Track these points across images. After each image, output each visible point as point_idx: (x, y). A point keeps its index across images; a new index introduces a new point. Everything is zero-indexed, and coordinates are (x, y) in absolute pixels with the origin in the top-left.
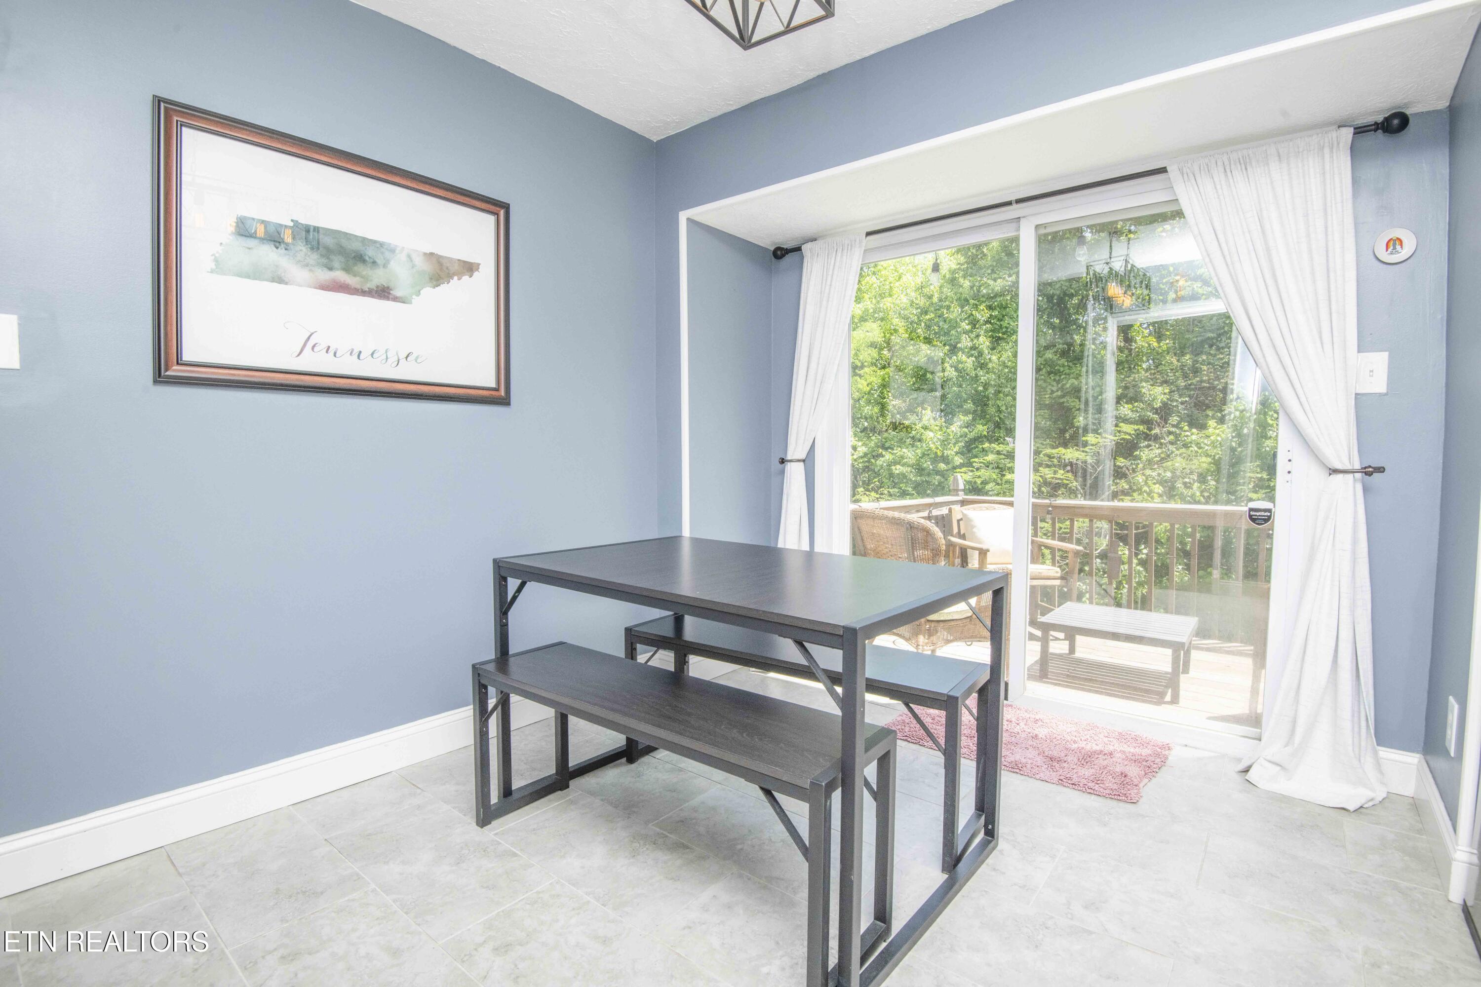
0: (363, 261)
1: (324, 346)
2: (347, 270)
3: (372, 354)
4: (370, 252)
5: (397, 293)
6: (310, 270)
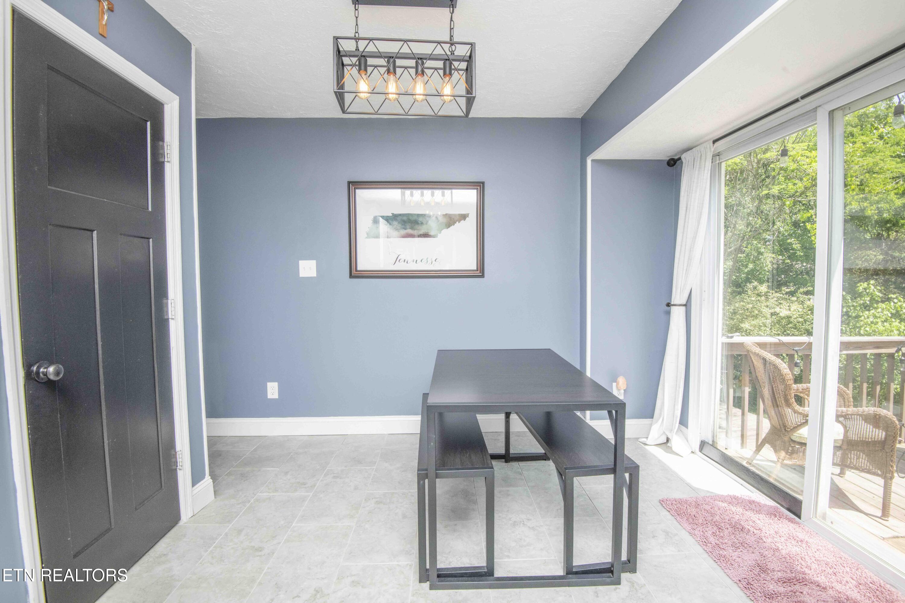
0: (418, 224)
1: (403, 260)
2: (412, 228)
3: (421, 261)
4: (420, 219)
5: (432, 233)
6: (398, 231)
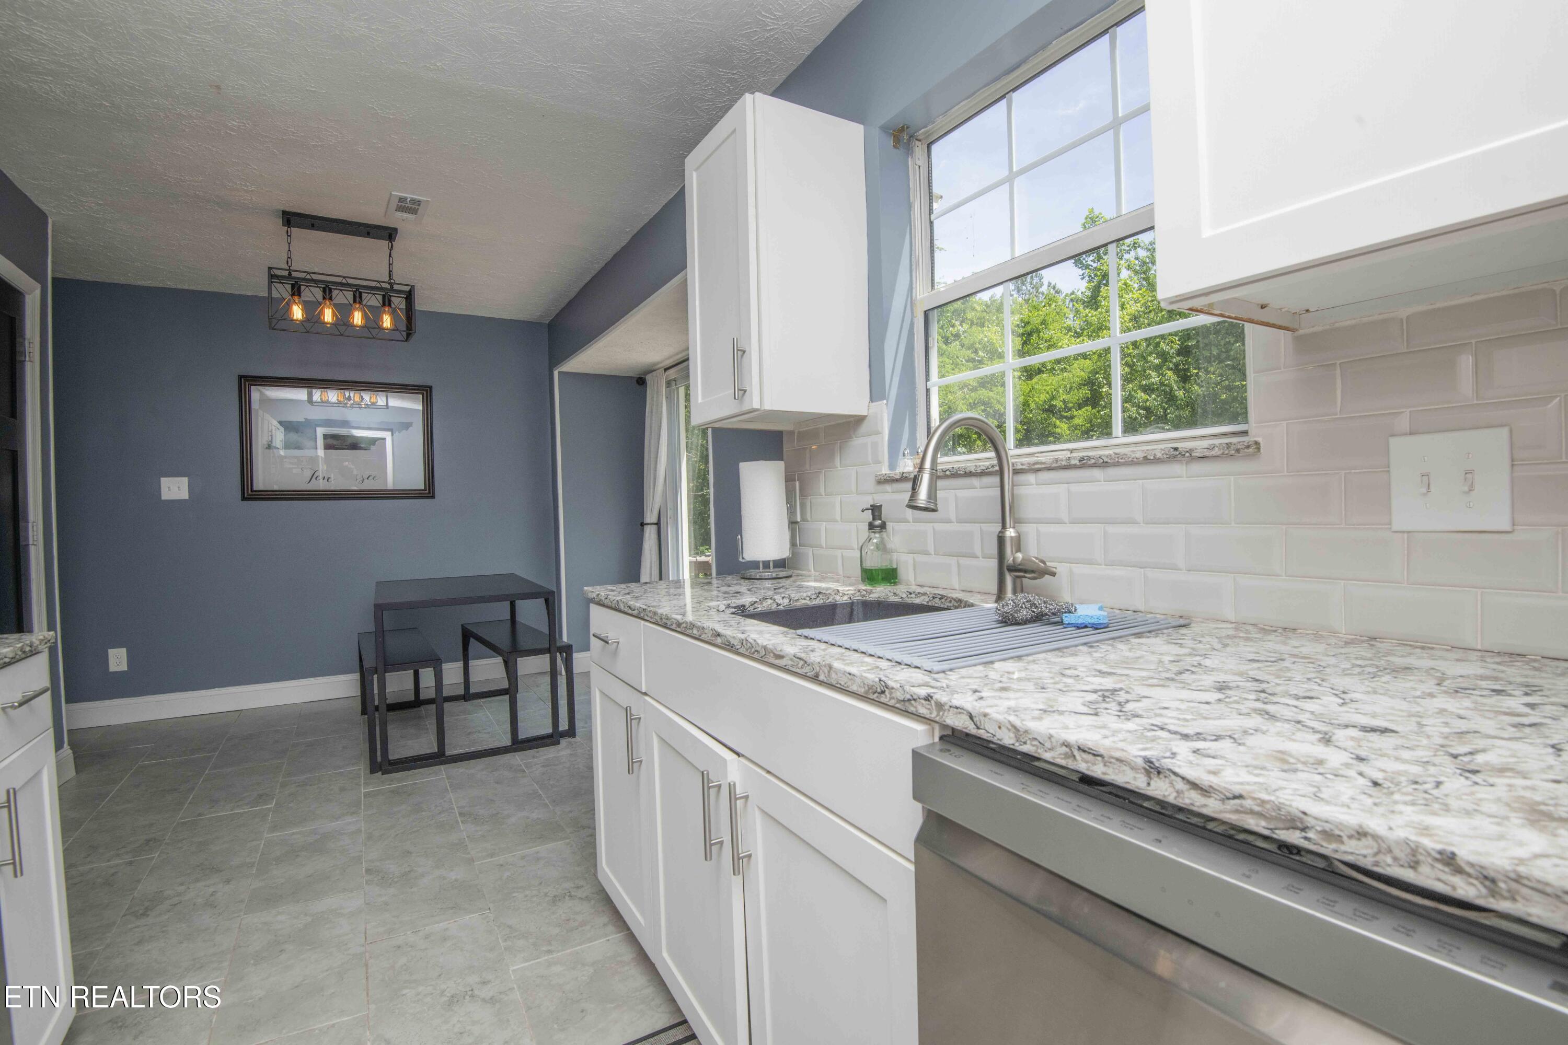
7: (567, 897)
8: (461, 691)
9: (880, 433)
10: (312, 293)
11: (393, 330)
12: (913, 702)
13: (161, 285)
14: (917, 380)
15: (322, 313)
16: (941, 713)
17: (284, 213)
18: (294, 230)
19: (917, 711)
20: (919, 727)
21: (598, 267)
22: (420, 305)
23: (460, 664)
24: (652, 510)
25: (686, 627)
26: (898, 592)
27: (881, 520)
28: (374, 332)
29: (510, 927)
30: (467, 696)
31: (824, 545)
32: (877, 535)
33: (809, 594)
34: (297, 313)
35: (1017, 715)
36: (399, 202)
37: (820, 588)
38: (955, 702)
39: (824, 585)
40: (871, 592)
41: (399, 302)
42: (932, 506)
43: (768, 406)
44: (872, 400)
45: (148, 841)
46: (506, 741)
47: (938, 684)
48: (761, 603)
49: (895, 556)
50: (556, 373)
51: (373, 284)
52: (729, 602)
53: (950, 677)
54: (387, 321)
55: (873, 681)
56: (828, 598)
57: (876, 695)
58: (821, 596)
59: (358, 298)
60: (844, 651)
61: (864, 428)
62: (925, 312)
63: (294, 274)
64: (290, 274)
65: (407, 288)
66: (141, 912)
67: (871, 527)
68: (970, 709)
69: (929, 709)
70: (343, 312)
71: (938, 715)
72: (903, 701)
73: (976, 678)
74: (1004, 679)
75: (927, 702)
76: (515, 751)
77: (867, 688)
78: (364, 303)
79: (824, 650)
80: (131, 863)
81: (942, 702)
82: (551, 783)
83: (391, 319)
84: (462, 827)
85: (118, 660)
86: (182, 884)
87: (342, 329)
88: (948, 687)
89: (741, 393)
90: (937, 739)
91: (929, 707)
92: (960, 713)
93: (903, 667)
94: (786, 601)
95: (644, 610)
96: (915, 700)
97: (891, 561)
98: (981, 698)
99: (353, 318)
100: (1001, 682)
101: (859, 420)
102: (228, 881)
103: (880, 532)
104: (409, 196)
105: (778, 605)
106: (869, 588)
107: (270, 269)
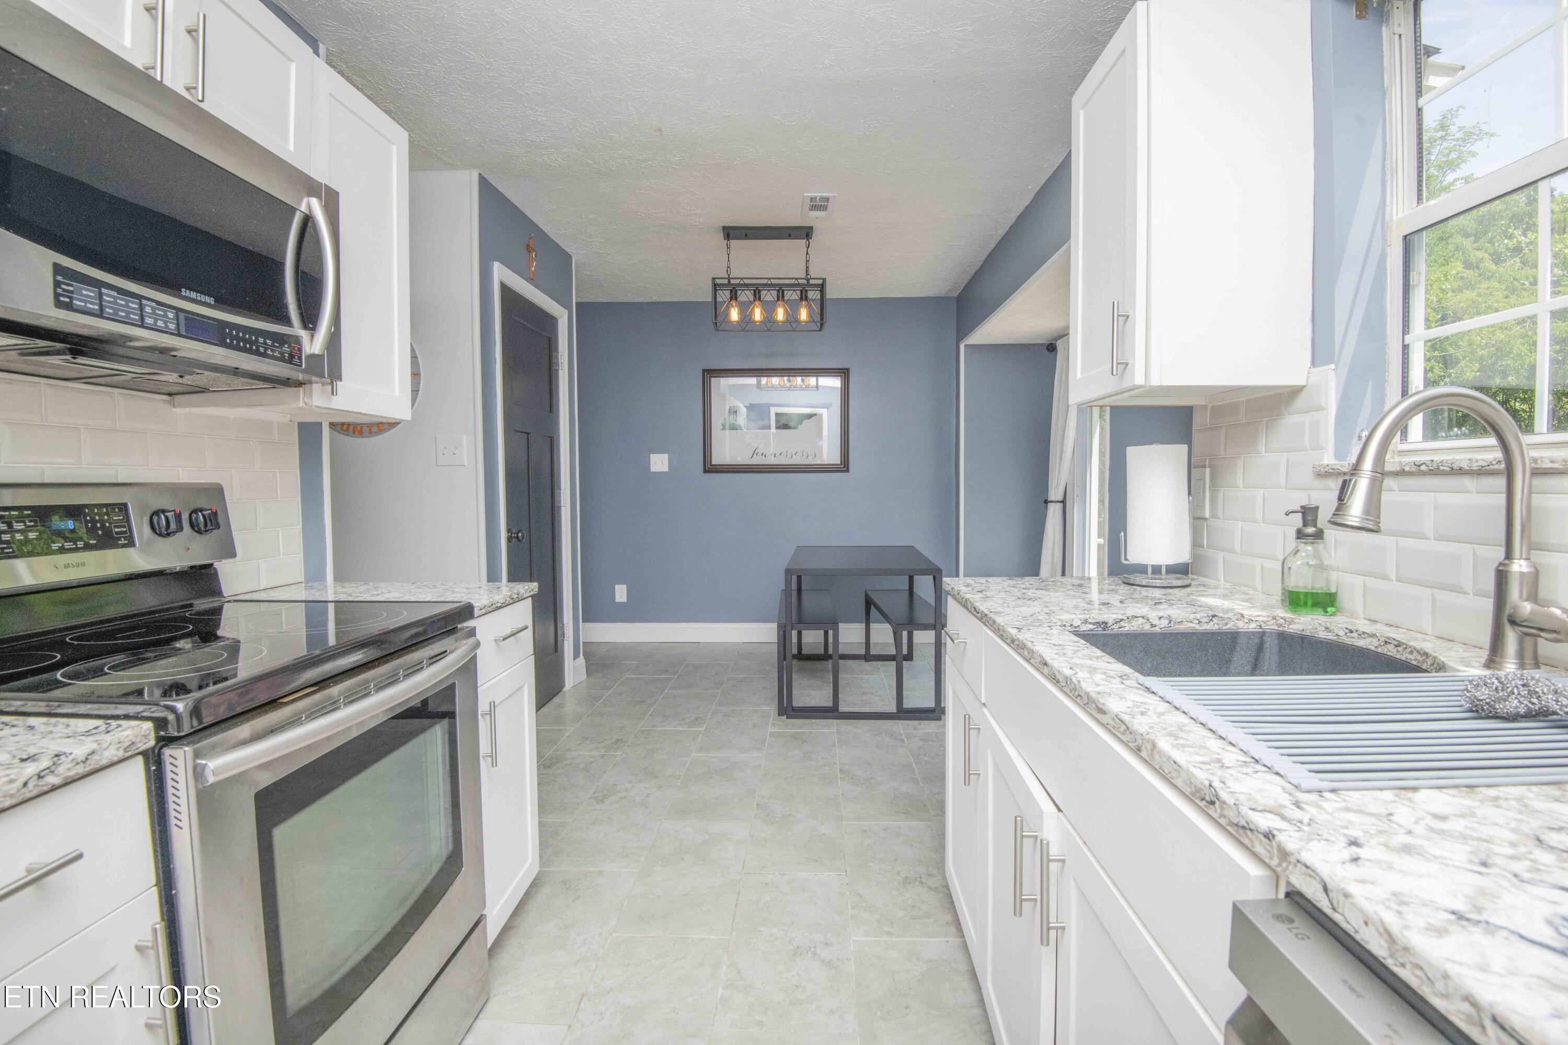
1: (760, 453)
3: (781, 454)
5: (792, 424)
7: (917, 883)
8: (863, 652)
9: (1323, 409)
10: (745, 296)
11: (811, 322)
12: (1249, 832)
13: (650, 301)
14: (1388, 334)
15: (752, 312)
16: (1285, 865)
17: (724, 228)
18: (733, 243)
19: (1253, 847)
20: (1253, 870)
21: (1001, 232)
22: (830, 294)
23: (863, 626)
24: (1057, 487)
25: (1018, 645)
26: (1332, 628)
27: (1315, 526)
28: (794, 325)
29: (859, 895)
30: (868, 657)
31: (1238, 549)
32: (1309, 548)
33: (1198, 616)
34: (734, 315)
35: (1399, 913)
36: (811, 201)
37: (1217, 607)
38: (1306, 857)
39: (1226, 604)
40: (1292, 622)
41: (813, 294)
42: (1370, 525)
43: (1155, 382)
44: (1314, 364)
45: (618, 740)
46: (891, 707)
47: (1297, 814)
48: (1130, 622)
49: (1334, 576)
50: (962, 347)
51: (792, 282)
52: (1087, 617)
53: (1325, 805)
54: (804, 315)
55: (1202, 784)
56: (1227, 624)
57: (1204, 803)
58: (1215, 620)
59: (781, 297)
60: (1189, 720)
61: (1300, 402)
62: (1405, 237)
63: (733, 281)
64: (729, 282)
65: (820, 282)
66: (600, 798)
67: (1300, 535)
68: (1326, 878)
69: (1268, 851)
70: (769, 310)
71: (1280, 865)
72: (1237, 825)
73: (1370, 814)
74: (1419, 829)
75: (1267, 841)
76: (899, 718)
77: (1193, 790)
78: (786, 298)
79: (1160, 715)
80: (603, 756)
81: (1288, 849)
82: (926, 759)
83: (807, 311)
84: (839, 783)
85: (621, 593)
86: (630, 782)
87: (769, 325)
88: (1311, 822)
89: (1121, 367)
90: (1281, 895)
91: (1269, 848)
92: (1311, 876)
93: (1258, 767)
94: (1164, 623)
95: (986, 615)
96: (1251, 830)
97: (1328, 581)
98: (1355, 860)
99: (776, 314)
100: (1410, 832)
101: (1295, 392)
102: (660, 788)
103: (1313, 543)
104: (818, 195)
105: (1153, 626)
106: (1289, 615)
107: (714, 279)
